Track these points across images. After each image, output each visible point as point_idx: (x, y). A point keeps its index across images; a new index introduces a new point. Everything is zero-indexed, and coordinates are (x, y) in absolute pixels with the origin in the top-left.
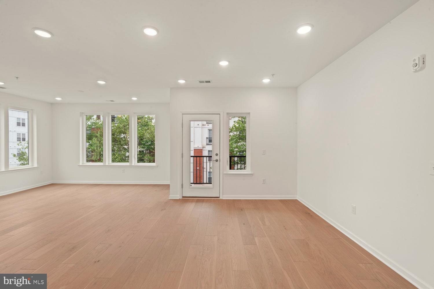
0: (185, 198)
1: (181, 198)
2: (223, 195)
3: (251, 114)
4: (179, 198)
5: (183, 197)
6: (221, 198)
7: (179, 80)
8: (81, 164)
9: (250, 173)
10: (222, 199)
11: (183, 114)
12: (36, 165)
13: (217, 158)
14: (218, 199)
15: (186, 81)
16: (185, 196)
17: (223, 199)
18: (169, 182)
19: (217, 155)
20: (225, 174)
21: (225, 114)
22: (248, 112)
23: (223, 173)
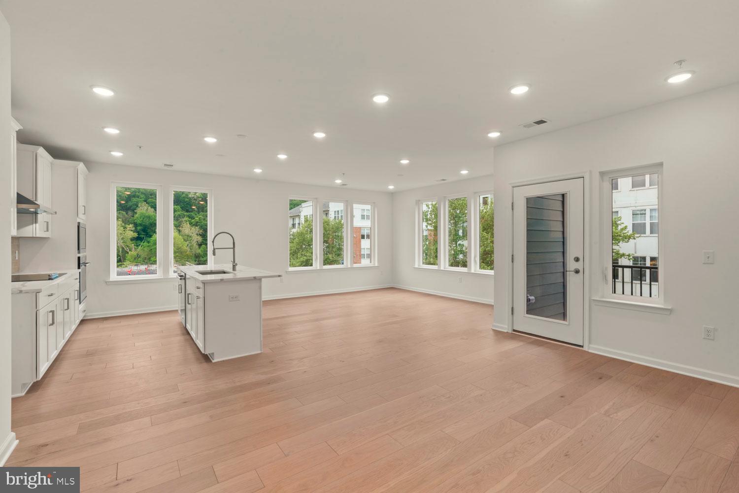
0: (517, 333)
1: (510, 332)
2: (590, 343)
3: (664, 164)
4: (506, 331)
5: (514, 330)
6: (586, 348)
7: (489, 133)
8: (416, 266)
9: (662, 307)
10: (588, 352)
11: (513, 187)
12: (376, 265)
13: (578, 266)
14: (579, 350)
15: (501, 132)
16: (518, 330)
17: (590, 351)
18: (493, 301)
19: (577, 260)
20: (594, 300)
21: (597, 176)
22: (658, 161)
23: (590, 298)
